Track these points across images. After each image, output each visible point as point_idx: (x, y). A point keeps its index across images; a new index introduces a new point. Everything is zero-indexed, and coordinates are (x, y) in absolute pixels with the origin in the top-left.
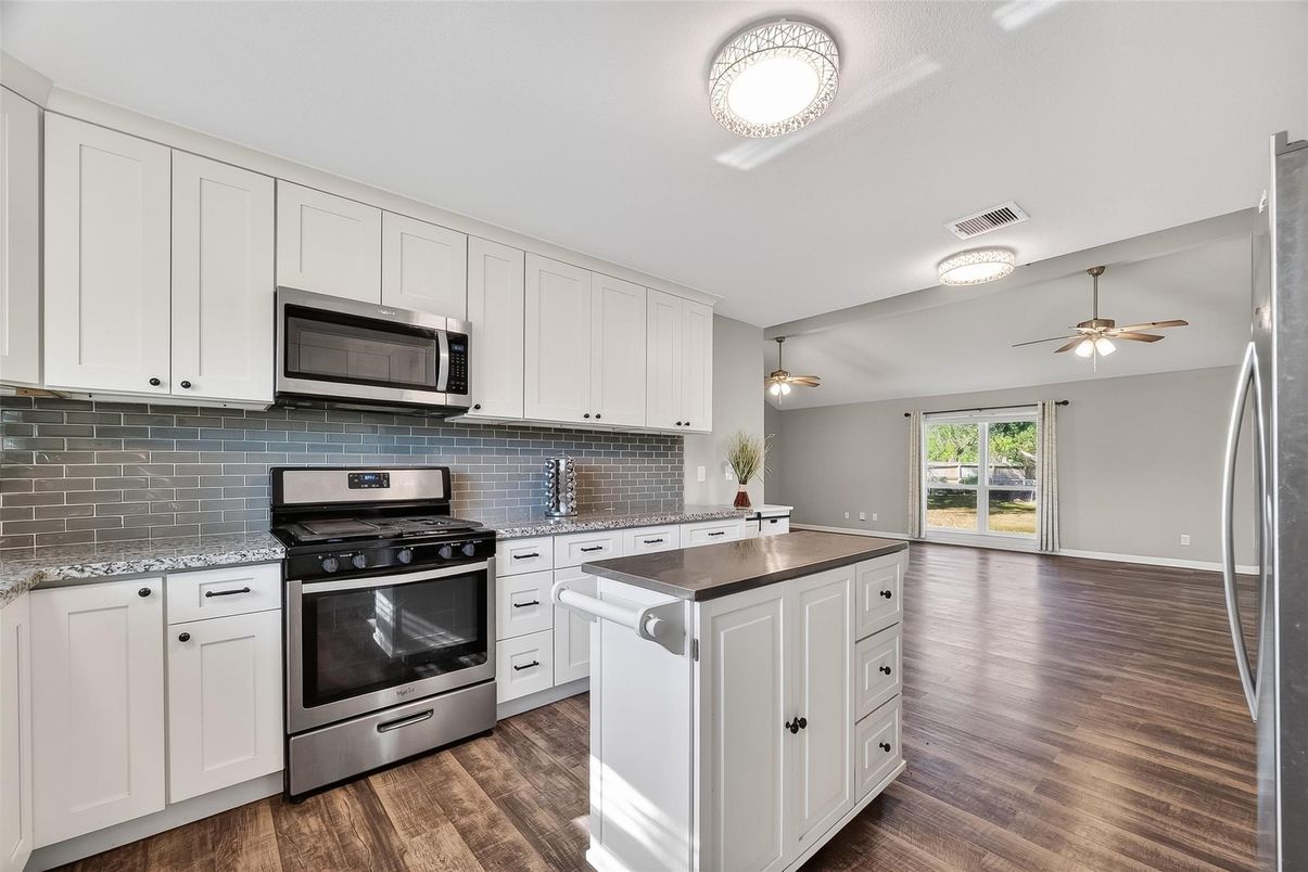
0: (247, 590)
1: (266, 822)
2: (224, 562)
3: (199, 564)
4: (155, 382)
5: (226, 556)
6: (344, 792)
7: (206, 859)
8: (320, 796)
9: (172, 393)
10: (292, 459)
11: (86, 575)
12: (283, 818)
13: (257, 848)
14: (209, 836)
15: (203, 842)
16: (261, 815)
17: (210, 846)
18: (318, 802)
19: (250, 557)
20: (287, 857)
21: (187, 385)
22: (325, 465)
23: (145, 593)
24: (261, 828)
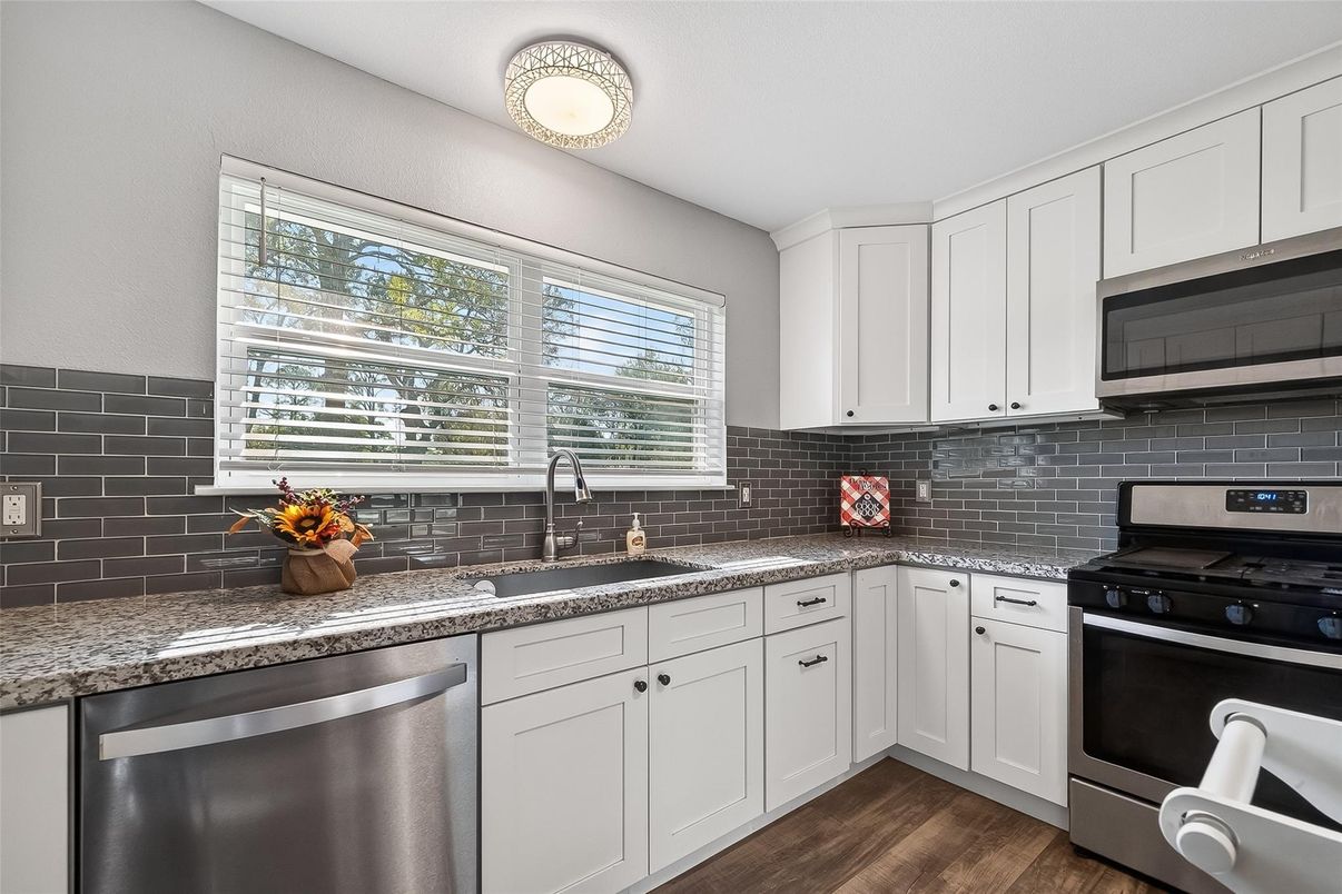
0: (1033, 604)
1: (1039, 846)
2: (1010, 571)
3: (991, 568)
4: (993, 408)
5: (1012, 565)
6: (1132, 886)
7: (976, 832)
8: (1104, 867)
9: (1007, 414)
10: (1155, 471)
11: (921, 561)
12: (1051, 856)
13: (1010, 857)
14: (994, 820)
15: (985, 821)
16: (1040, 837)
17: (987, 826)
18: (1096, 871)
19: (1033, 572)
20: (1021, 885)
21: (1016, 406)
22: (1203, 478)
23: (955, 584)
24: (1030, 846)
